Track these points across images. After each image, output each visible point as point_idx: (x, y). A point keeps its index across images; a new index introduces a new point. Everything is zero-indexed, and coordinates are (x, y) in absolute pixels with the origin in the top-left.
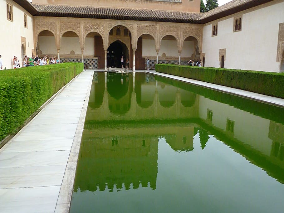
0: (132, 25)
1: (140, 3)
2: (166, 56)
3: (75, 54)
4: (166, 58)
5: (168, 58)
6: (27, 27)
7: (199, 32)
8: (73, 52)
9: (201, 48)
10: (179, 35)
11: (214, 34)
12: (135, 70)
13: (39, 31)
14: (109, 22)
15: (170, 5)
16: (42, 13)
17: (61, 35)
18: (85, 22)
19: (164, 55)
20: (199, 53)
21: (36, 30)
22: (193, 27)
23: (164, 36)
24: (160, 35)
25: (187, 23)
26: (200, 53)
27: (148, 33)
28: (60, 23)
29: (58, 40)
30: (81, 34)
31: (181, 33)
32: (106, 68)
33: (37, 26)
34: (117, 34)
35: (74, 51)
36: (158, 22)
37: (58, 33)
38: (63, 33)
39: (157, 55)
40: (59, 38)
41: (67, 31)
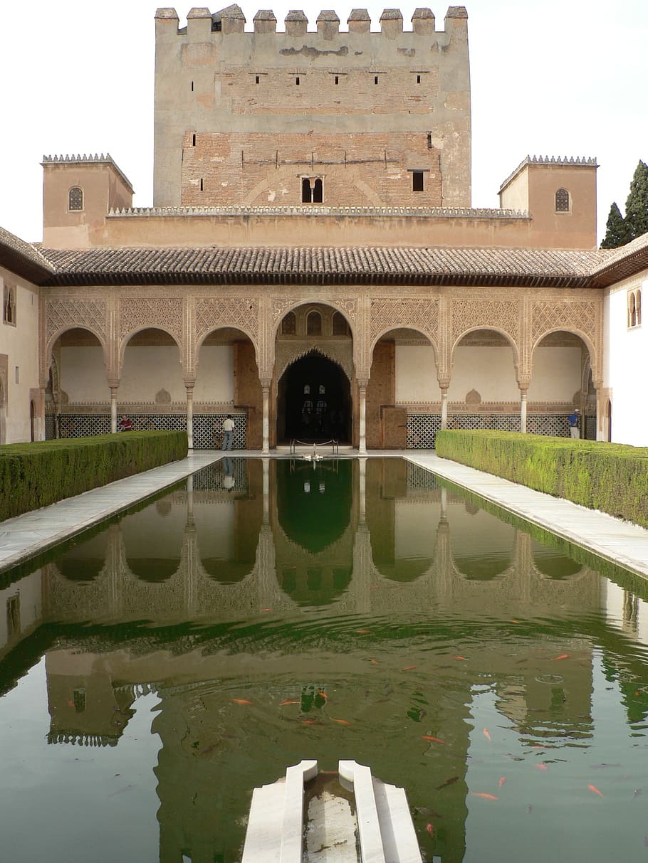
0: (351, 300)
1: (388, 228)
2: (482, 399)
3: (170, 401)
4: (482, 409)
5: (490, 407)
6: (15, 322)
7: (589, 316)
8: (163, 396)
9: (601, 372)
10: (516, 328)
11: (634, 324)
12: (365, 452)
13: (57, 333)
14: (275, 295)
15: (491, 228)
16: (65, 275)
17: (122, 343)
18: (197, 299)
19: (473, 396)
20: (595, 387)
21: (46, 327)
22: (568, 298)
23: (465, 333)
24: (451, 332)
25: (544, 286)
26: (599, 389)
27: (408, 326)
28: (119, 302)
29: (112, 358)
30: (183, 337)
31: (526, 320)
32: (266, 445)
33: (50, 317)
34: (310, 331)
35: (167, 390)
36: (442, 288)
37: (112, 335)
38: (129, 334)
39: (443, 398)
40: (117, 353)
41: (140, 328)
